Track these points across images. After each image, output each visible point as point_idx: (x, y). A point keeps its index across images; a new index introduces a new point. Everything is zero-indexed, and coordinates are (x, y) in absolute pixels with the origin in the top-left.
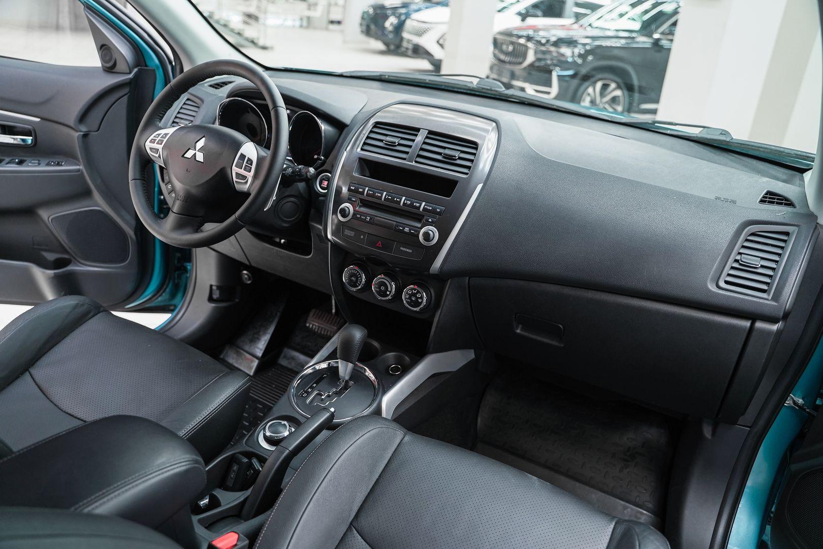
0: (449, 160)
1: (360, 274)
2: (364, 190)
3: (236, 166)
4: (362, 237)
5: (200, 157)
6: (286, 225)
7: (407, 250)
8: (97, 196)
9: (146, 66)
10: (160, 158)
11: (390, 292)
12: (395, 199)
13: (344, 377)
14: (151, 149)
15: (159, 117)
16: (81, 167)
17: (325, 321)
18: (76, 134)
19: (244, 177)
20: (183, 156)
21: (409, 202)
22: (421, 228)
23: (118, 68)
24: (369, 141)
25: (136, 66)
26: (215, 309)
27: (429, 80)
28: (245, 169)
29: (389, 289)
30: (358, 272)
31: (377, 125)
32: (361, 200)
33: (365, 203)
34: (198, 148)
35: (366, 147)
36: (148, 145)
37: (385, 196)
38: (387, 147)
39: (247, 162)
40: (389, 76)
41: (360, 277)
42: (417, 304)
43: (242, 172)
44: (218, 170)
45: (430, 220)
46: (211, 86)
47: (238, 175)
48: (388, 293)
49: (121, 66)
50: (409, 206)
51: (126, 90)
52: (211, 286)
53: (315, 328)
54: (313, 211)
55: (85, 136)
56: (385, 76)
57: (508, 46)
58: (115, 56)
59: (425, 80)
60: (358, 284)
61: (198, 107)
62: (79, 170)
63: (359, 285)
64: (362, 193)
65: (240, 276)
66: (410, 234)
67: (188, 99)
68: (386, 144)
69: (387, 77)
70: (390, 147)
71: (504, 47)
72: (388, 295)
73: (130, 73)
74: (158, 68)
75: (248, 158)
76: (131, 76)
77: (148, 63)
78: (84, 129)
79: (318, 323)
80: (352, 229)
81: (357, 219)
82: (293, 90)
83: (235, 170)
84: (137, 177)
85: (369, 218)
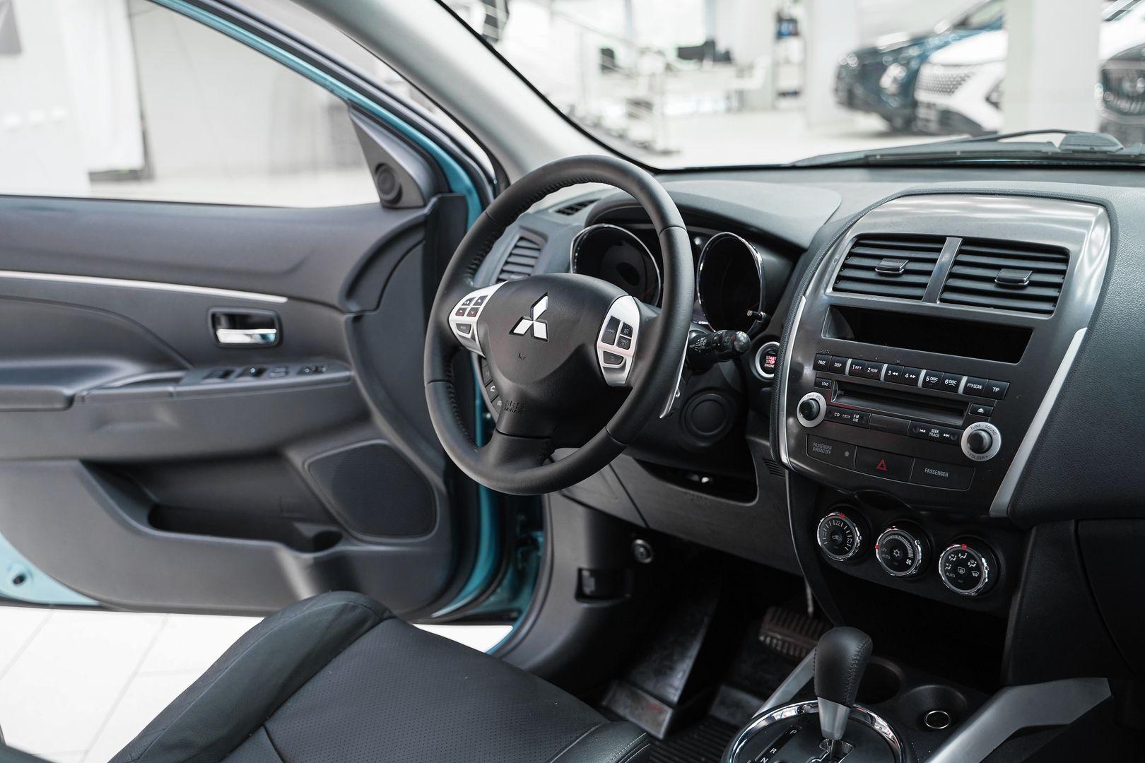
0: (1011, 290)
1: (849, 528)
2: (844, 364)
3: (603, 341)
4: (847, 454)
5: (541, 331)
6: (703, 444)
7: (940, 473)
8: (379, 420)
9: (451, 191)
10: (475, 340)
11: (913, 560)
12: (907, 376)
13: (832, 734)
14: (458, 325)
15: (470, 271)
16: (352, 373)
17: (794, 630)
18: (343, 319)
19: (619, 359)
20: (512, 332)
21: (935, 379)
22: (964, 428)
23: (405, 200)
24: (849, 273)
25: (434, 193)
26: (590, 612)
27: (962, 152)
28: (619, 345)
29: (911, 555)
30: (845, 524)
31: (861, 240)
32: (840, 383)
33: (848, 390)
34: (536, 315)
35: (843, 285)
36: (454, 319)
37: (887, 372)
38: (883, 278)
39: (622, 332)
40: (882, 155)
41: (851, 533)
42: (970, 581)
43: (615, 349)
44: (572, 350)
45: (981, 410)
46: (560, 211)
47: (607, 355)
48: (909, 562)
49: (410, 197)
50: (935, 386)
51: (419, 236)
52: (580, 571)
53: (777, 645)
54: (751, 414)
55: (357, 319)
56: (875, 156)
57: (1133, 81)
58: (400, 180)
59: (955, 152)
60: (848, 547)
61: (539, 250)
62: (348, 379)
63: (850, 549)
64: (842, 370)
65: (630, 548)
66: (941, 440)
67: (521, 239)
68: (881, 274)
69: (878, 157)
70: (889, 278)
71: (1127, 86)
72: (909, 567)
73: (425, 205)
74: (469, 192)
75: (624, 324)
76: (426, 210)
77: (455, 186)
78: (354, 307)
79: (780, 633)
80: (826, 440)
81: (836, 420)
82: (700, 197)
83: (602, 346)
84: (439, 376)
85: (858, 416)
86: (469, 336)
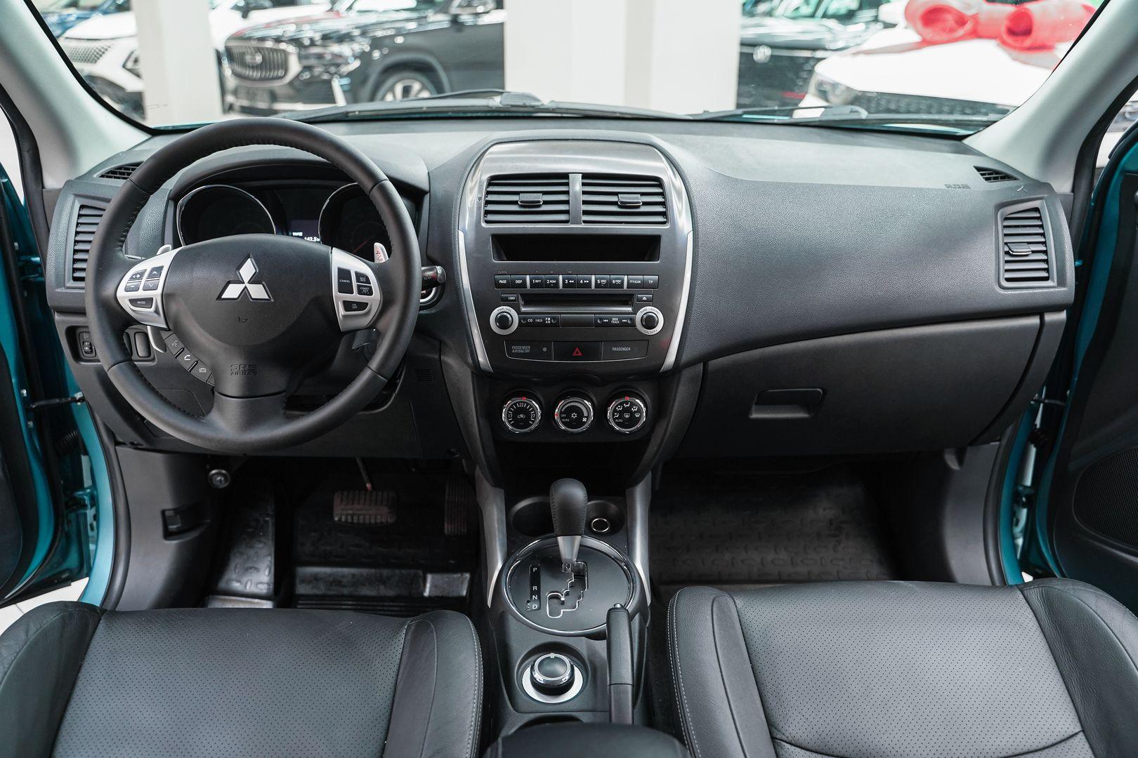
0: (628, 210)
1: (528, 404)
2: (524, 280)
3: (339, 291)
4: (545, 349)
5: (258, 292)
7: (624, 349)
11: (587, 417)
12: (581, 282)
14: (132, 302)
17: (365, 504)
19: (362, 306)
21: (605, 281)
22: (635, 313)
24: (494, 207)
28: (360, 292)
29: (586, 414)
30: (524, 403)
31: (492, 181)
32: (525, 296)
33: (530, 299)
34: (245, 278)
35: (494, 218)
36: (123, 296)
37: (564, 281)
38: (527, 209)
39: (358, 280)
41: (532, 410)
42: (633, 421)
43: (355, 297)
44: (306, 304)
45: (644, 299)
46: (102, 176)
48: (584, 420)
50: (606, 286)
52: (163, 512)
57: (253, 55)
60: (531, 421)
63: (533, 422)
64: (524, 284)
66: (622, 325)
67: (82, 207)
70: (530, 208)
79: (351, 509)
80: (525, 343)
81: (528, 325)
84: (119, 358)
85: (549, 319)
86: (153, 309)
